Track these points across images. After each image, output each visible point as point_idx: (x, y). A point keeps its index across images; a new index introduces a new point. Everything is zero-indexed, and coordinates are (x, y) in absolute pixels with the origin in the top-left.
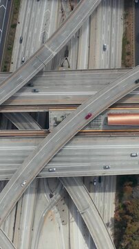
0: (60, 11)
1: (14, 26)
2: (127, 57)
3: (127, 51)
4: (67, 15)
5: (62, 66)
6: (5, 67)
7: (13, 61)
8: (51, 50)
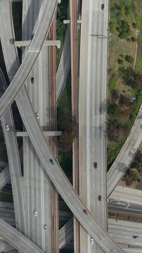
7: (119, 221)
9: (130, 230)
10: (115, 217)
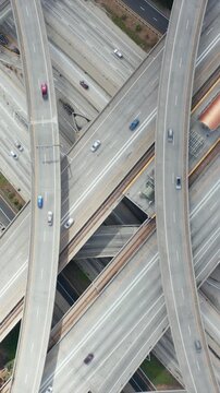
0: (7, 69)
2: (142, 35)
3: (134, 29)
4: (20, 66)
5: (79, 129)
6: (16, 203)
7: (16, 187)
8: (47, 121)
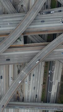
0: (23, 91)
1: (44, 83)
5: (20, 66)
6: (47, 64)
7: (44, 67)
8: (24, 73)
9: (39, 74)
10: (46, 65)
